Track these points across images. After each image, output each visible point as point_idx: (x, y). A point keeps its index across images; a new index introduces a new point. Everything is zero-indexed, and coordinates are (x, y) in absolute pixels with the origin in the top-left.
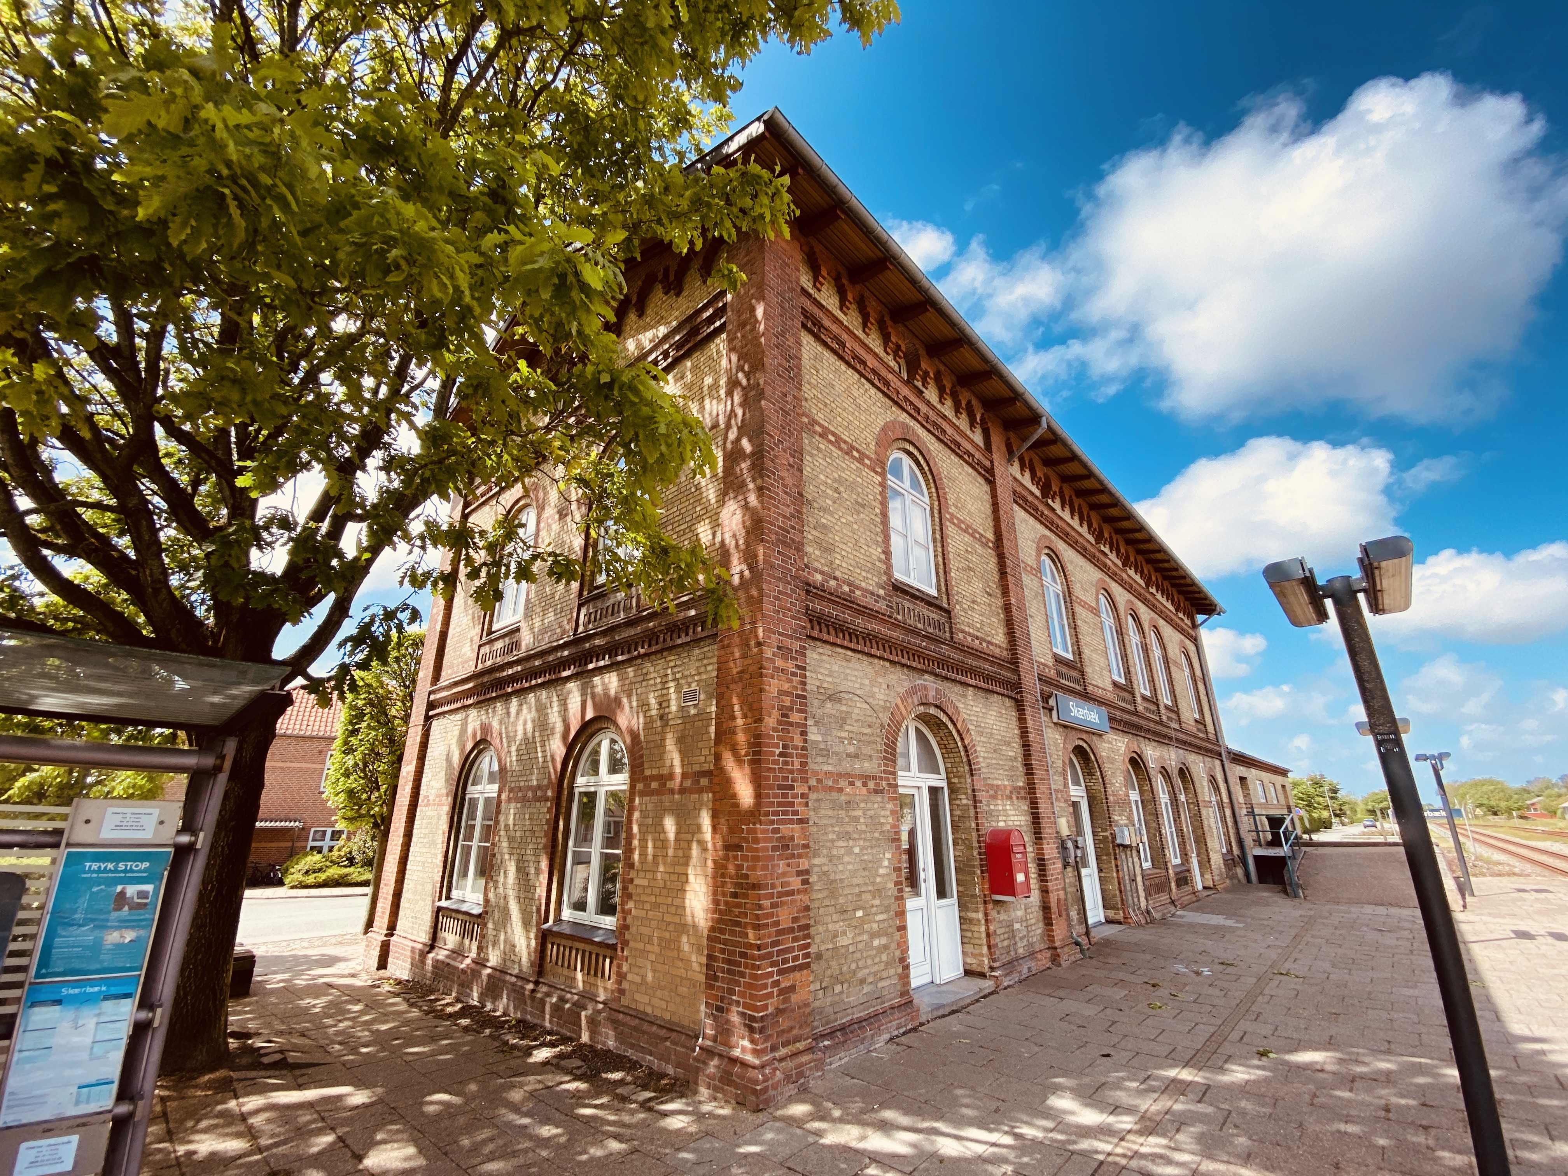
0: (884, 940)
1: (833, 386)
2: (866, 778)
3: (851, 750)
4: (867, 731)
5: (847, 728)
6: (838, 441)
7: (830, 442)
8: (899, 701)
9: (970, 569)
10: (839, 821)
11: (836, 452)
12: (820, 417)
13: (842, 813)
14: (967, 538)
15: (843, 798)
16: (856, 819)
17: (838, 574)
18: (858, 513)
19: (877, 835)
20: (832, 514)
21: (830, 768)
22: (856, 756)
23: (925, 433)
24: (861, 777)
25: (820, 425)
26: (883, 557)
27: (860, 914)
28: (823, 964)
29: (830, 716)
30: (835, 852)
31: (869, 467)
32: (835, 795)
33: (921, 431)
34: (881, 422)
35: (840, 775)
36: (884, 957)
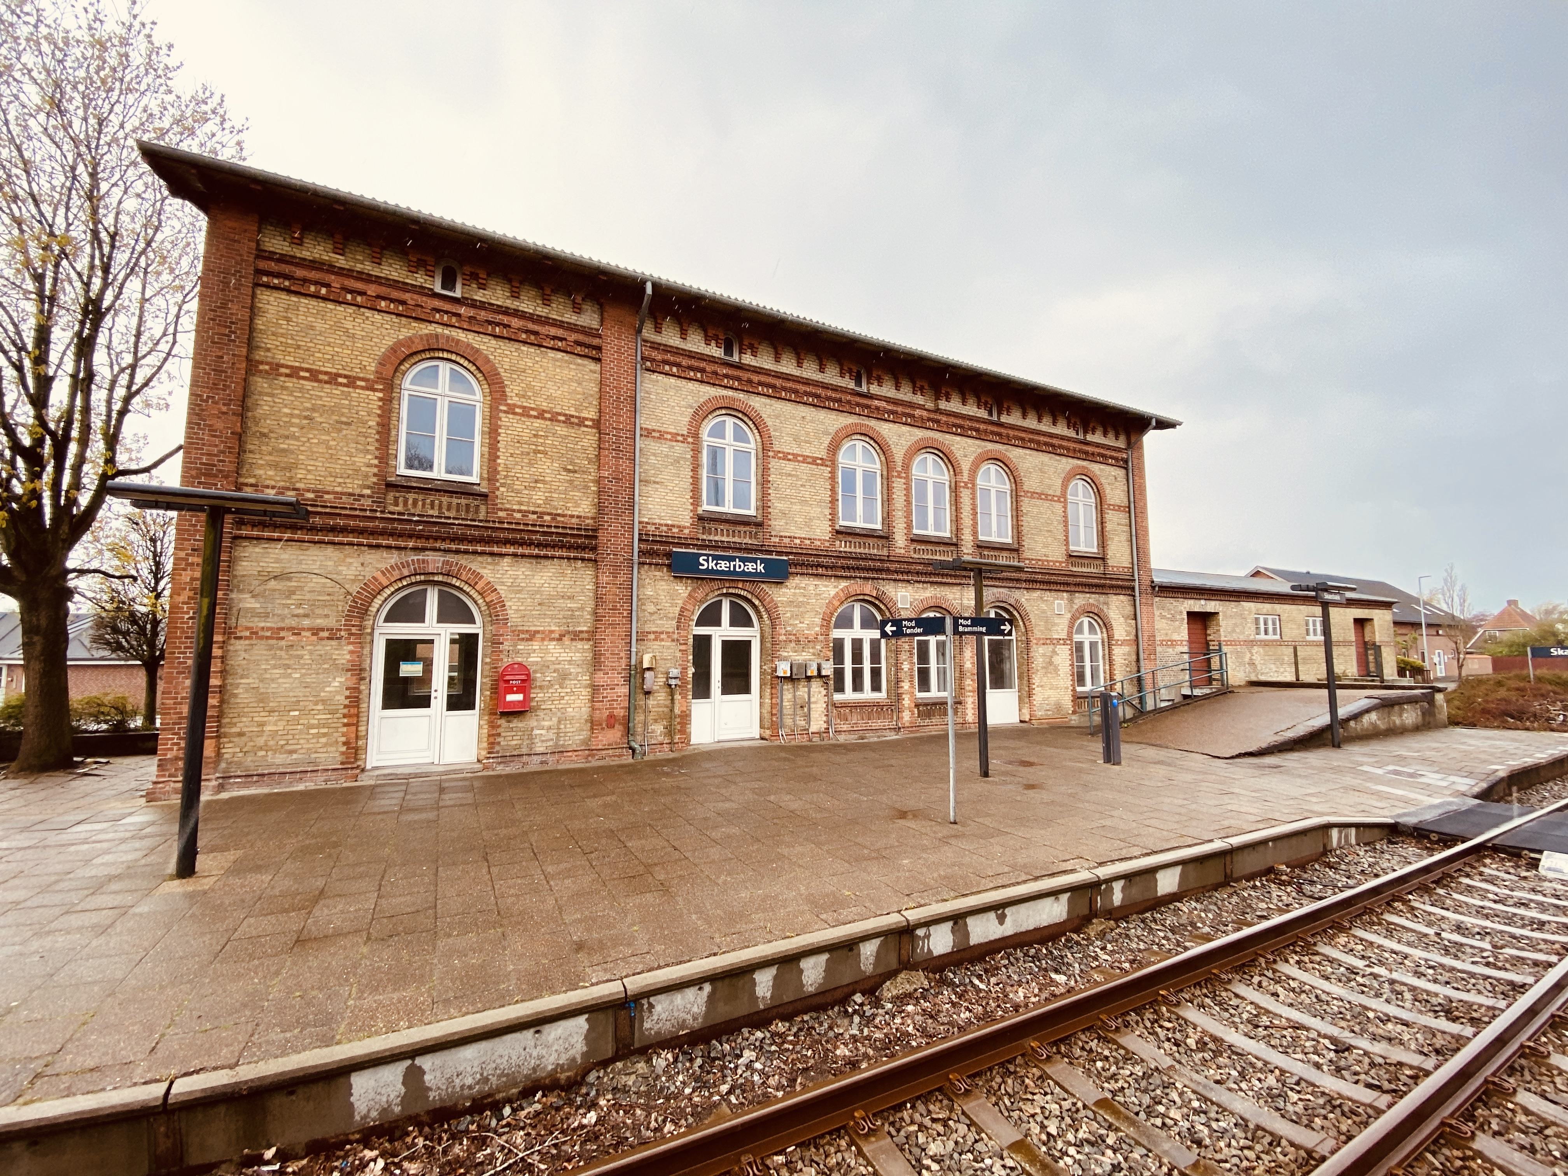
0: (326, 730)
1: (312, 328)
2: (316, 631)
3: (301, 611)
4: (328, 598)
5: (294, 597)
6: (314, 376)
7: (304, 378)
8: (378, 575)
9: (536, 452)
10: (274, 657)
11: (308, 385)
12: (290, 361)
13: (283, 653)
14: (537, 423)
15: (283, 643)
16: (301, 657)
17: (298, 485)
18: (340, 431)
19: (326, 666)
20: (297, 439)
21: (268, 625)
22: (306, 616)
23: (471, 336)
24: (309, 629)
25: (287, 367)
26: (376, 462)
27: (297, 713)
28: (244, 739)
29: (275, 590)
30: (268, 676)
31: (362, 388)
32: (274, 642)
33: (461, 336)
34: (389, 342)
35: (282, 629)
36: (323, 740)
